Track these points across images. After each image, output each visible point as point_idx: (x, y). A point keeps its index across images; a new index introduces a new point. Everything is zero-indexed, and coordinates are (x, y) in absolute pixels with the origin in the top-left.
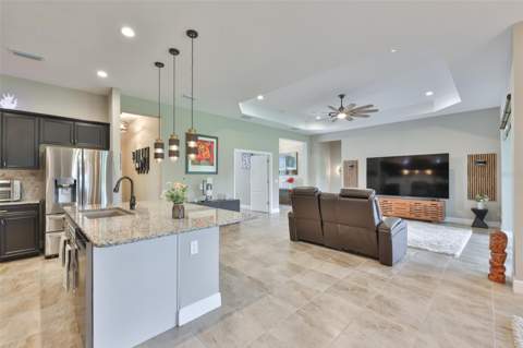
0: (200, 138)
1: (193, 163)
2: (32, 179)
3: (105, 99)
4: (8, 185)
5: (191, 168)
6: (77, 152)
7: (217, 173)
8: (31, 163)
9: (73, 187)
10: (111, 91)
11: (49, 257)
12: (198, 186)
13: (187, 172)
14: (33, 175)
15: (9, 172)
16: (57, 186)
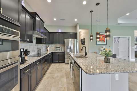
0: (100, 34)
1: (98, 42)
2: (63, 46)
3: (76, 27)
4: (60, 48)
5: (98, 43)
6: (70, 40)
7: (106, 45)
8: (63, 43)
9: (70, 48)
10: (77, 24)
11: (66, 64)
12: (100, 49)
13: (96, 44)
14: (63, 45)
15: (60, 45)
16: (67, 48)
